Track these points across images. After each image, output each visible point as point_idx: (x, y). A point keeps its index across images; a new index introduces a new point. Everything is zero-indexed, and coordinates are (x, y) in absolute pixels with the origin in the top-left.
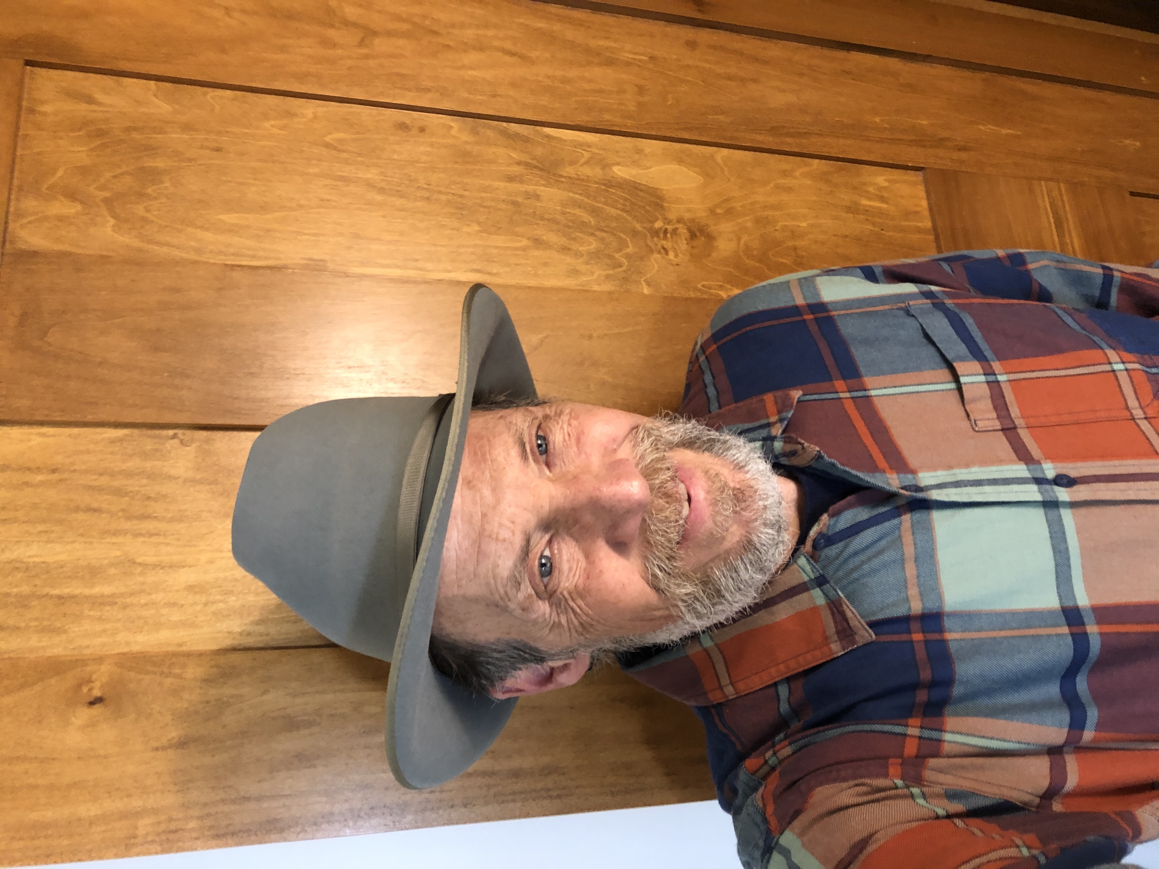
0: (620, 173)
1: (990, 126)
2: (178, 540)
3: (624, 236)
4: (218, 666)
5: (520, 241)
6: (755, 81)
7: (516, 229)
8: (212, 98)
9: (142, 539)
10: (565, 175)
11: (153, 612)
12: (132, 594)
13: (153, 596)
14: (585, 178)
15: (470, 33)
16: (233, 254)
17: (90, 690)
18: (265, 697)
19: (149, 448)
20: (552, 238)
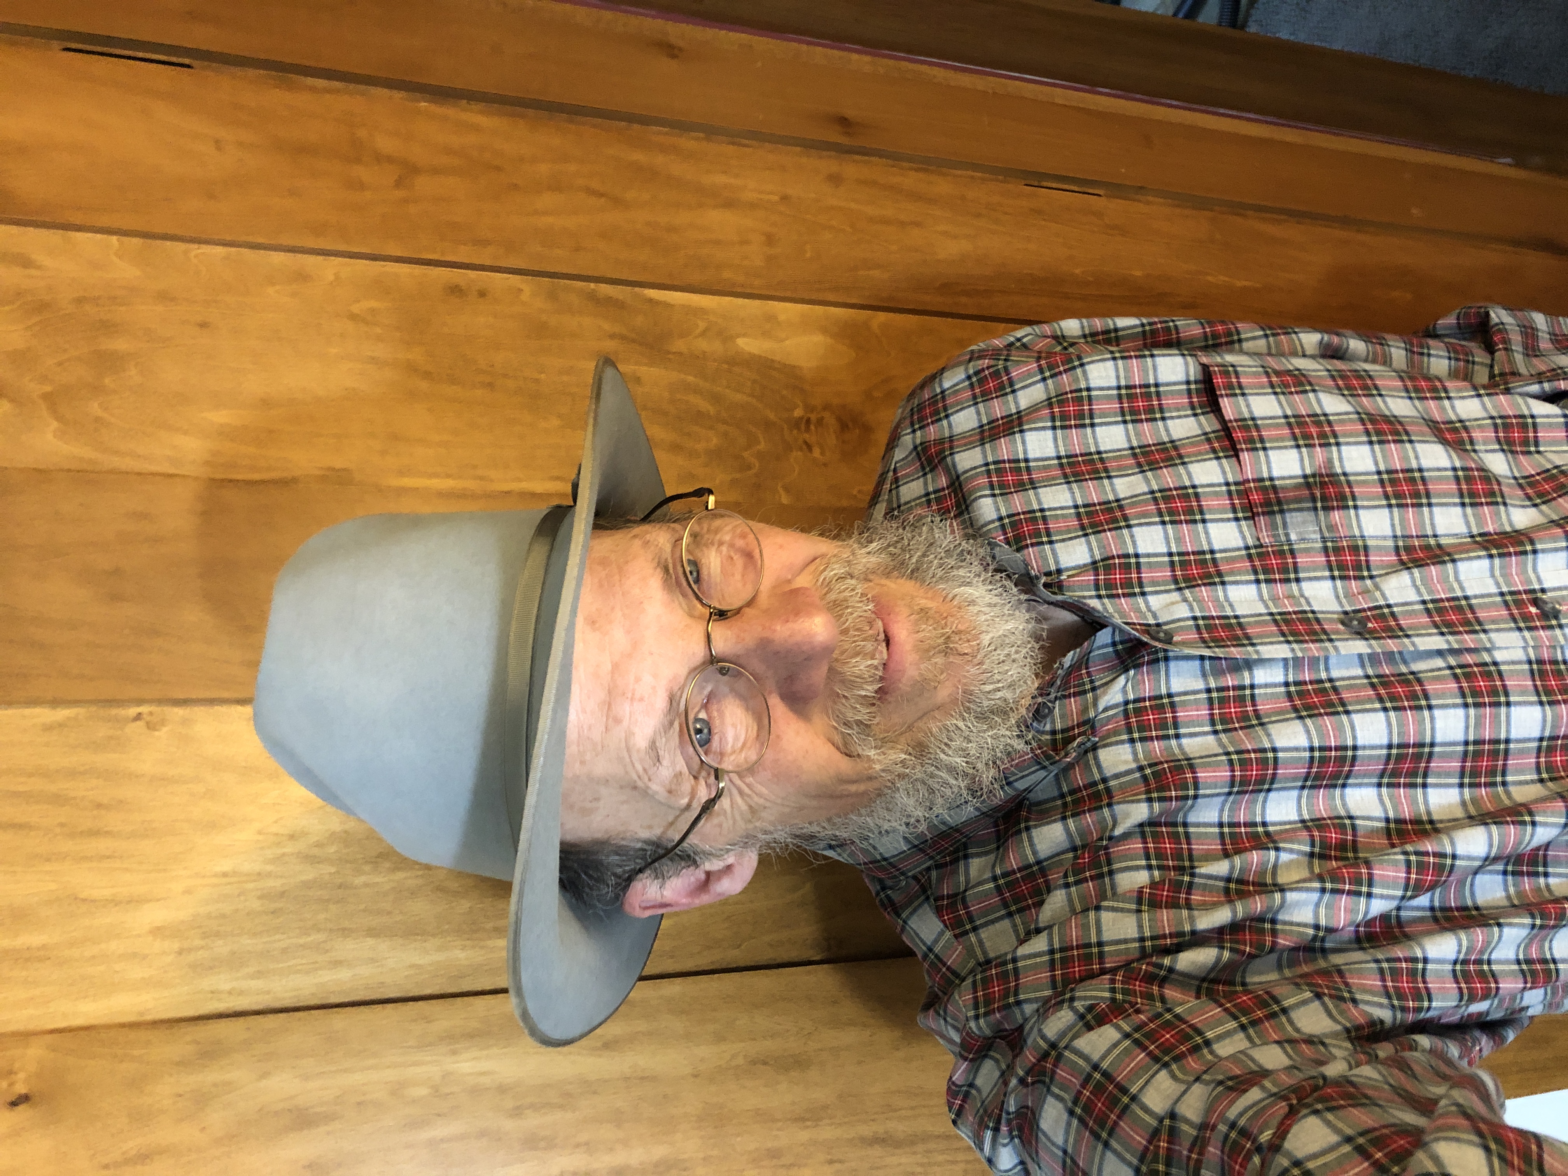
0: (747, 348)
1: (1221, 278)
2: (141, 863)
3: (754, 430)
4: (195, 1042)
6: (918, 224)
8: (196, 256)
9: (88, 865)
10: (674, 350)
11: (102, 968)
12: (73, 944)
13: (104, 946)
14: (701, 354)
15: (544, 169)
16: (224, 466)
17: (11, 1085)
18: (264, 1083)
19: (101, 735)
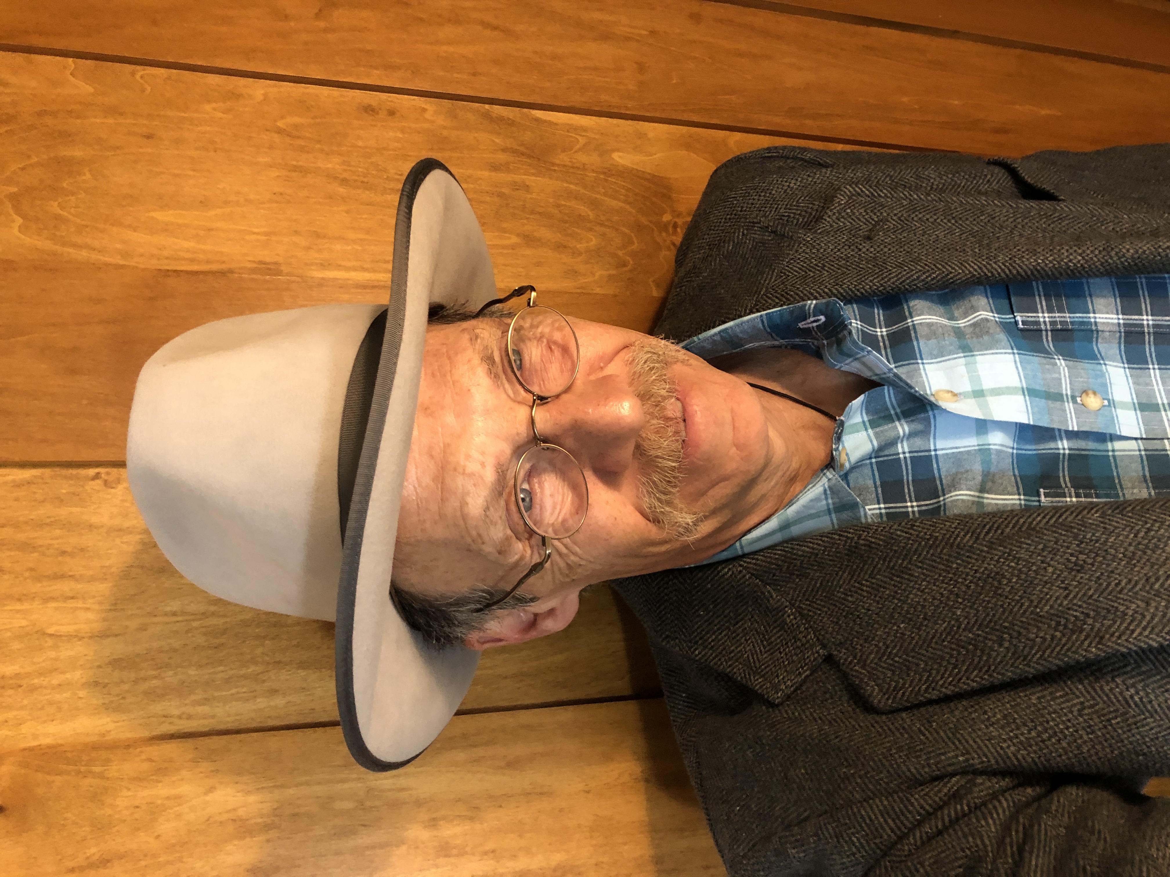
0: (620, 161)
1: (1028, 106)
2: (100, 603)
3: (627, 231)
4: (150, 760)
5: (509, 238)
6: (768, 57)
7: (505, 225)
8: (142, 77)
9: (54, 604)
10: (558, 162)
12: (41, 674)
13: (68, 676)
14: (581, 167)
16: (167, 258)
19: (64, 491)
20: (545, 233)
